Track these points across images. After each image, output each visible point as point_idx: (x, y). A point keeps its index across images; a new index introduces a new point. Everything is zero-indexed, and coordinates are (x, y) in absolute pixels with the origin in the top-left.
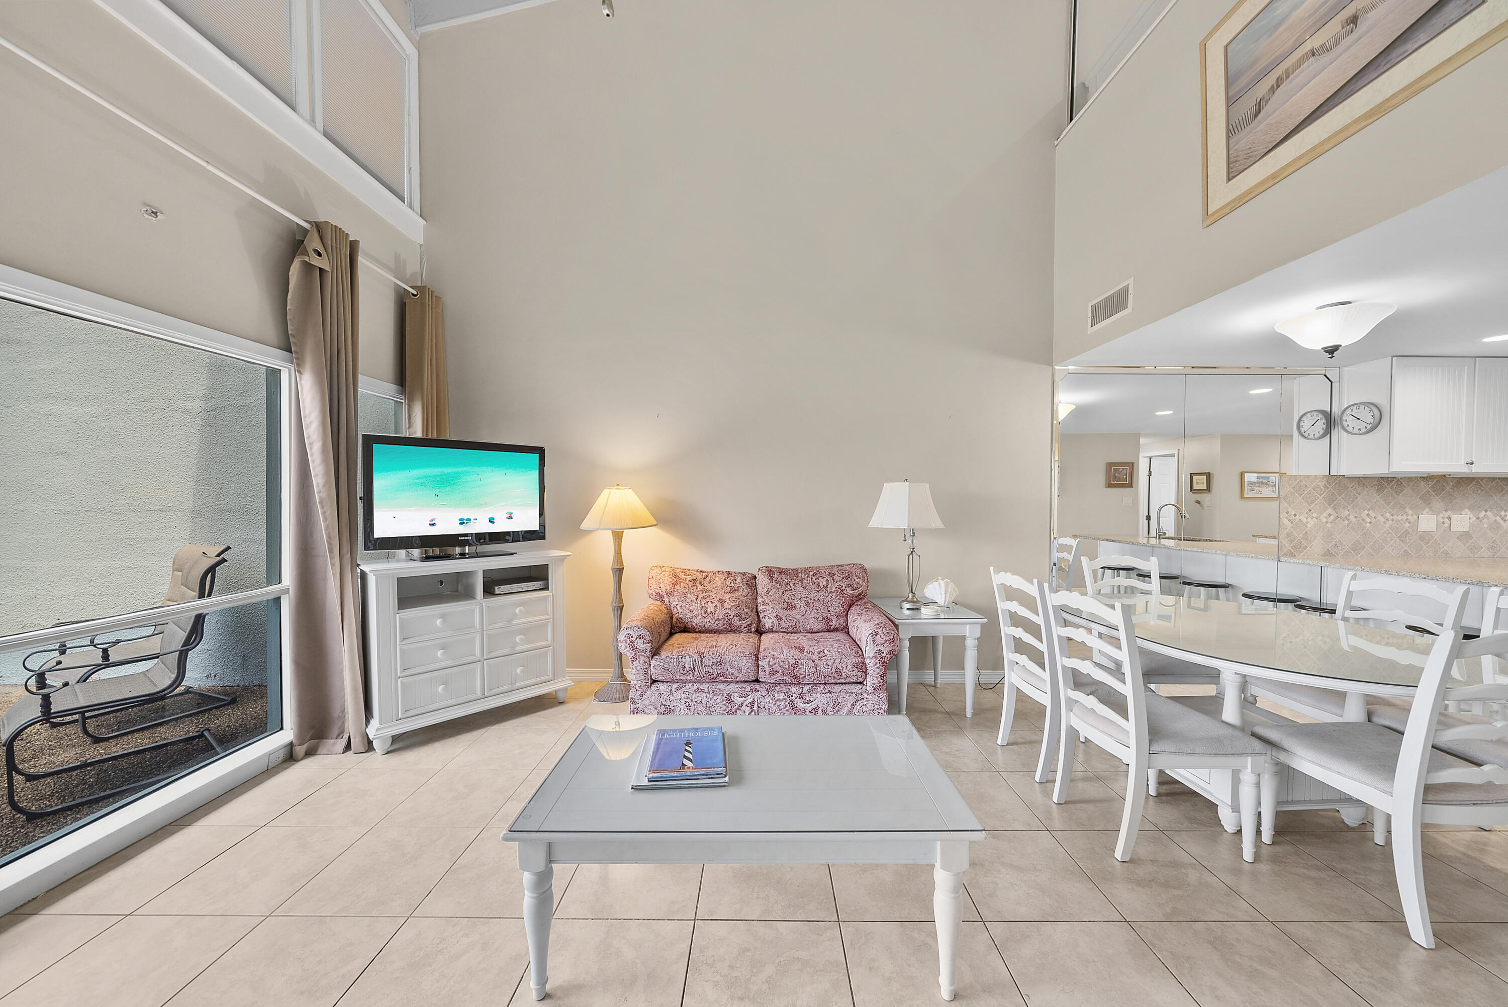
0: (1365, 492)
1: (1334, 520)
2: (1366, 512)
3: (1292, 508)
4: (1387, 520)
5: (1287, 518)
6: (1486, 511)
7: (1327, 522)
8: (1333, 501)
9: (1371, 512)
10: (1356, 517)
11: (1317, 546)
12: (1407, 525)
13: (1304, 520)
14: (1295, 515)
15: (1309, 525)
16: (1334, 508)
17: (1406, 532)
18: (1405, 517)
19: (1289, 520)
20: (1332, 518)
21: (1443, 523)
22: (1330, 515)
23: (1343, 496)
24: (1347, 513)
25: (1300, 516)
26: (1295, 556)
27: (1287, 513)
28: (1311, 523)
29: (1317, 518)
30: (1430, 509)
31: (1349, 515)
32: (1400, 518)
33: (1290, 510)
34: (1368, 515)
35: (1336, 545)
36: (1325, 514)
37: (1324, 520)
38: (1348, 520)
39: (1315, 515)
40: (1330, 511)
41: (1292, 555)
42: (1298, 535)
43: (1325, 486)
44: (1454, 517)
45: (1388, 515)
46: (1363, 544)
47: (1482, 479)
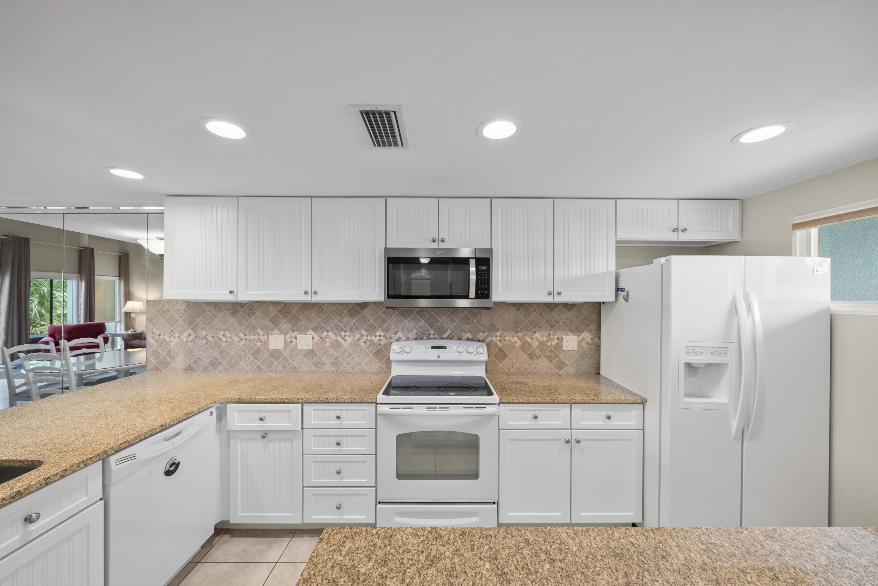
0: (221, 315)
1: (194, 339)
2: (222, 333)
3: (157, 329)
4: (241, 339)
5: (152, 337)
6: (328, 332)
7: (187, 341)
8: (192, 323)
9: (226, 333)
10: (213, 337)
11: (180, 362)
12: (259, 344)
13: (168, 339)
14: (160, 335)
15: (172, 344)
16: (193, 329)
17: (258, 350)
18: (256, 337)
19: (155, 340)
20: (192, 337)
21: (291, 342)
22: (190, 335)
23: (201, 318)
24: (204, 333)
25: (164, 336)
26: (160, 370)
27: (153, 333)
28: (174, 342)
29: (179, 338)
30: (279, 329)
31: (207, 335)
32: (252, 337)
33: (155, 330)
34: (224, 335)
35: (196, 361)
36: (186, 334)
37: (185, 340)
38: (207, 339)
39: (177, 335)
40: (189, 331)
41: (157, 369)
42: (163, 352)
43: (185, 310)
44: (299, 336)
45: (242, 335)
46: (220, 360)
47: (324, 304)
